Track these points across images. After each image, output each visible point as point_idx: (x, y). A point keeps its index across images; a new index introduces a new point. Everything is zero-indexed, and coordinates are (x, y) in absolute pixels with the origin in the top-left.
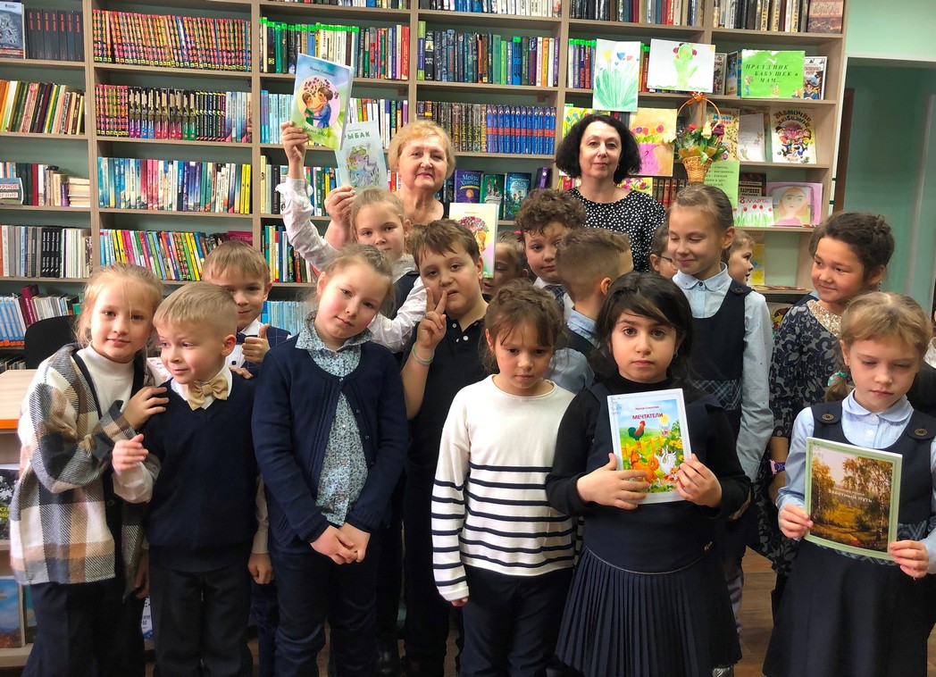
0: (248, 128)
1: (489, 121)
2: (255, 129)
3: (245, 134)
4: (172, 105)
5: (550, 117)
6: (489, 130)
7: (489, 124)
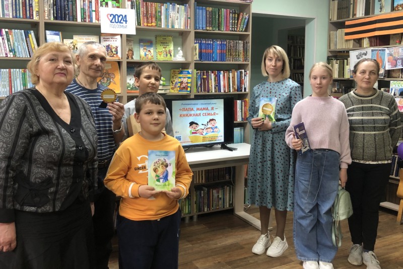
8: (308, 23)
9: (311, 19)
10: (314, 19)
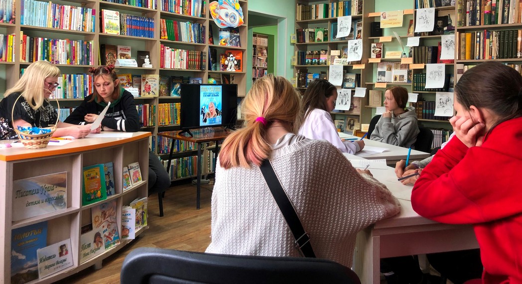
0: (13, 16)
1: (128, 22)
2: (17, 17)
3: (11, 19)
5: (152, 23)
6: (128, 26)
7: (128, 23)
8: (280, 22)
9: (282, 19)
10: (285, 18)
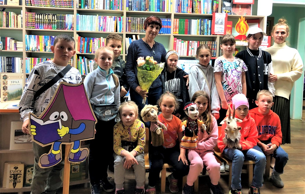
2: (75, 26)
3: (72, 28)
4: (49, 19)
5: (169, 22)
